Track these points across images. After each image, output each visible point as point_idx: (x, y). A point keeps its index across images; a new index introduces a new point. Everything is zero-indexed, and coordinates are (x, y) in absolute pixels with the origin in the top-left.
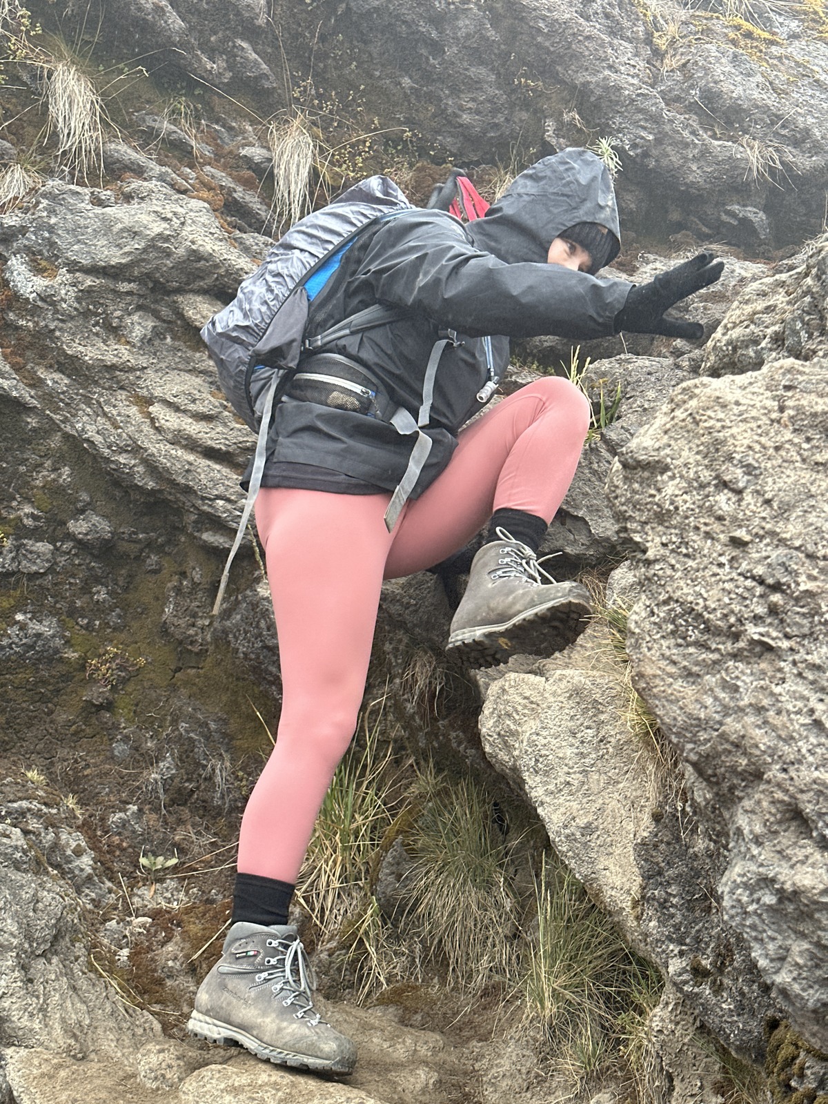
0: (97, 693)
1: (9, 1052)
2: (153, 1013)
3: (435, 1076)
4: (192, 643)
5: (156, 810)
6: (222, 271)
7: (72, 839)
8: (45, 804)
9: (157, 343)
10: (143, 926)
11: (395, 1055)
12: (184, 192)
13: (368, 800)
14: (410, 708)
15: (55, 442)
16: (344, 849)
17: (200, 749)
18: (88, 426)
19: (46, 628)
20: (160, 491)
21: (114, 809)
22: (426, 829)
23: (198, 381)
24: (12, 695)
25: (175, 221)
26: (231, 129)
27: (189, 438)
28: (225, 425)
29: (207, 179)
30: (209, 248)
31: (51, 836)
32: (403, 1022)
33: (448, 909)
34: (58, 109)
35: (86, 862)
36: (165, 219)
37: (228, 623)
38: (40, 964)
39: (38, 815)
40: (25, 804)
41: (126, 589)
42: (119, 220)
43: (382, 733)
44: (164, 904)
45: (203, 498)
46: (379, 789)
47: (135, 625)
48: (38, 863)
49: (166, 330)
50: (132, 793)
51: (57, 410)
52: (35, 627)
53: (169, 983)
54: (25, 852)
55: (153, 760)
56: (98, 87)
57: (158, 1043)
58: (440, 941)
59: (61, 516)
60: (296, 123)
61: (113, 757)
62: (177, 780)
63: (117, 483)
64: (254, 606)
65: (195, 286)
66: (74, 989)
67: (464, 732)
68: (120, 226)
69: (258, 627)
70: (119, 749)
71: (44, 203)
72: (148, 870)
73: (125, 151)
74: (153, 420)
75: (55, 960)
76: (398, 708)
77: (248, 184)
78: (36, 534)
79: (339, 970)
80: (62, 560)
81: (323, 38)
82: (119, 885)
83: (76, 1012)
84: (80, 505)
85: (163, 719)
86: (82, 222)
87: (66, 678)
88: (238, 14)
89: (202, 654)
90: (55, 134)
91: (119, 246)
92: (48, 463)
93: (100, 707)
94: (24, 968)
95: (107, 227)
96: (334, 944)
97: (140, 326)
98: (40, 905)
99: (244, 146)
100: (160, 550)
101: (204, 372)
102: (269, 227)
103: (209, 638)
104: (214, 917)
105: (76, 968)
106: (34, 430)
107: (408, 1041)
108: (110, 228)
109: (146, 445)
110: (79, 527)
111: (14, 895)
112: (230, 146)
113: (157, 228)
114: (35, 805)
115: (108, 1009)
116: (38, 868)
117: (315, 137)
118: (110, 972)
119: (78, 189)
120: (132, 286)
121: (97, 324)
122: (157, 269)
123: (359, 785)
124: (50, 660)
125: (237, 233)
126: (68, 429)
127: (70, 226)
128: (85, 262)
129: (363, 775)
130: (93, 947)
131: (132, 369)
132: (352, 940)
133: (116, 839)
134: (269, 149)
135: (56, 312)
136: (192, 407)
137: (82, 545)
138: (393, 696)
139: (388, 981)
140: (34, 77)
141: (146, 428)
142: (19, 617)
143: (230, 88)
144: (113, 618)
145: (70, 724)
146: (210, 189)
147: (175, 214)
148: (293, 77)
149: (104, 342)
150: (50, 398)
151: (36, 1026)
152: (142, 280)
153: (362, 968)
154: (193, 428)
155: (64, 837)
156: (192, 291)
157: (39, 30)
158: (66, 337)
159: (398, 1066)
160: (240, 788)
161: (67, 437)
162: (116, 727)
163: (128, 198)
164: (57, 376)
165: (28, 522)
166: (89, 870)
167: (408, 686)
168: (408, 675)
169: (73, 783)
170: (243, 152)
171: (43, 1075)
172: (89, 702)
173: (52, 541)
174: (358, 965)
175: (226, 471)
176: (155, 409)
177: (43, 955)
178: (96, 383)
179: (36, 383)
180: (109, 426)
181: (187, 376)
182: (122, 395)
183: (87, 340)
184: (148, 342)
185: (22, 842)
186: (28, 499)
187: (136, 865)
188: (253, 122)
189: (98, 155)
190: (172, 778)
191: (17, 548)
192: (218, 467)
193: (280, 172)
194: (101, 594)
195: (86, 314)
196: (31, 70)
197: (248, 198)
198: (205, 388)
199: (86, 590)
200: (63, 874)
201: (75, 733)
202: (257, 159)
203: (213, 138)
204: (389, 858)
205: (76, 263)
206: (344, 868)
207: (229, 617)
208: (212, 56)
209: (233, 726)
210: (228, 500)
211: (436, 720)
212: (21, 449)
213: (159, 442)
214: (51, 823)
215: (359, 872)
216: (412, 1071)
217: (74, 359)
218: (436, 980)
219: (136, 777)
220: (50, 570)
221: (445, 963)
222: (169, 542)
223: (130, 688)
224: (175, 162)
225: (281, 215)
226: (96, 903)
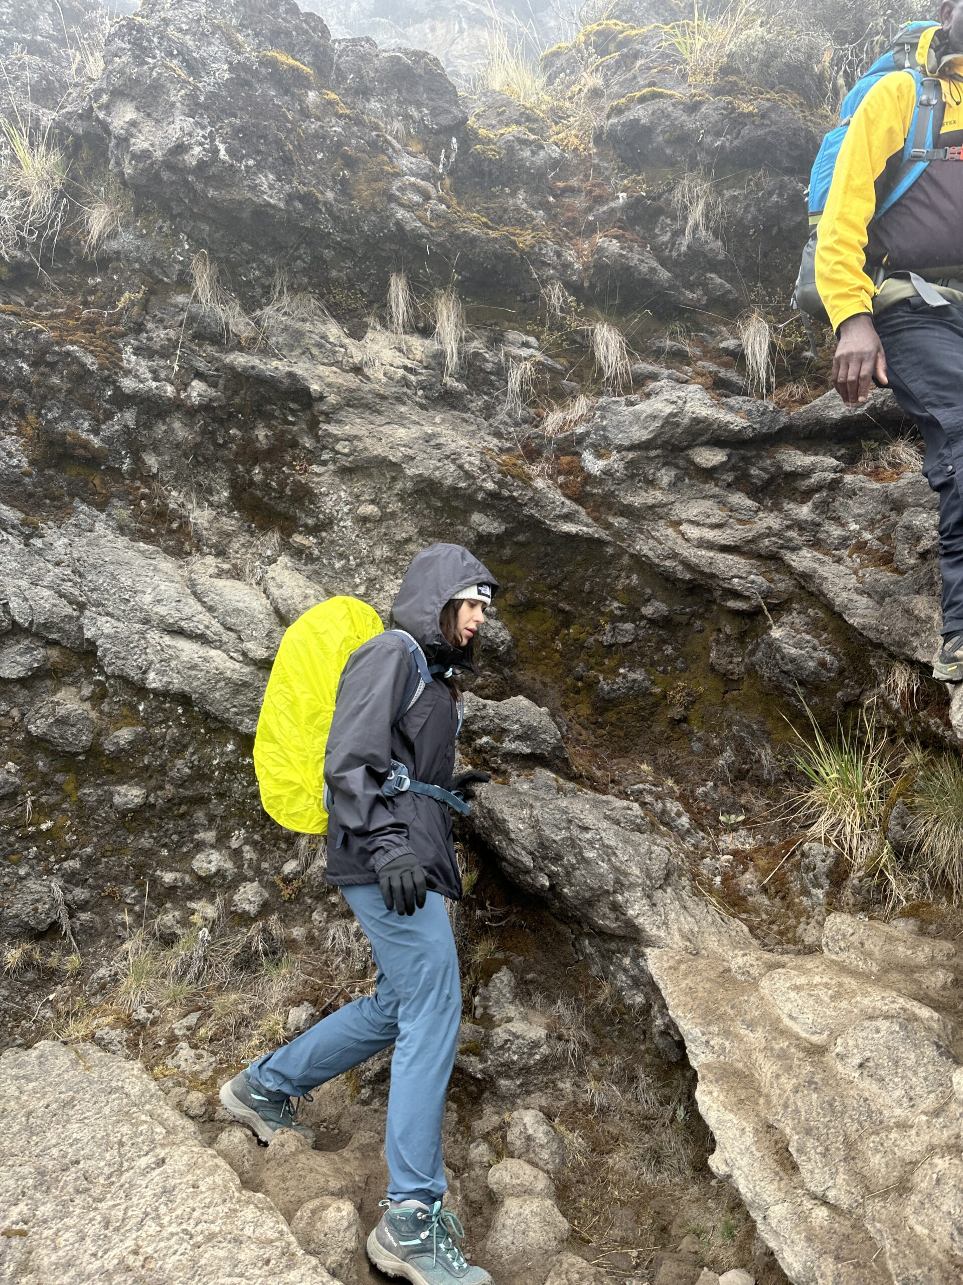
0: (676, 712)
1: (648, 951)
2: (742, 920)
3: (951, 977)
4: (732, 674)
5: (725, 784)
6: (715, 427)
7: (674, 807)
8: (654, 785)
9: (679, 484)
10: (728, 861)
11: (918, 960)
12: (686, 382)
13: (874, 769)
14: (895, 704)
15: (626, 560)
16: (860, 806)
17: (749, 742)
18: (643, 547)
19: (638, 675)
20: (695, 580)
21: (698, 785)
22: (921, 792)
23: (709, 503)
24: (625, 718)
25: (680, 402)
26: (712, 332)
27: (708, 541)
28: (732, 528)
29: (699, 370)
30: (704, 414)
31: (660, 805)
32: (922, 932)
33: (946, 849)
34: (600, 352)
35: (685, 821)
36: (673, 403)
37: (754, 659)
38: (659, 894)
39: (650, 792)
40: (641, 786)
41: (683, 645)
42: (643, 411)
43: (878, 722)
44: (740, 846)
45: (723, 579)
46: (881, 762)
47: (693, 667)
48: (653, 824)
49: (685, 474)
50: (709, 774)
51: (623, 540)
52: (632, 676)
53: (750, 899)
54: (642, 818)
55: (719, 752)
56: (623, 331)
57: (742, 949)
58: (943, 871)
59: (636, 605)
60: (755, 315)
61: (693, 752)
62: (737, 764)
63: (667, 579)
64: (770, 645)
65: (699, 441)
66: (685, 908)
67: (940, 718)
68: (645, 415)
69: (775, 658)
70: (696, 746)
71: (598, 413)
72: (726, 824)
73: (644, 367)
74: (683, 535)
75: (669, 890)
76: (886, 705)
77: (726, 365)
78: (623, 619)
79: (868, 891)
80: (641, 633)
81: (765, 255)
82: (709, 834)
83: (687, 921)
84: (646, 597)
85: (721, 725)
86: (622, 419)
87: (656, 705)
88: (705, 256)
89: (740, 679)
90: (601, 369)
91: (646, 428)
92: (623, 574)
93: (679, 721)
94: (649, 897)
95: (637, 416)
96: (861, 873)
97: (666, 476)
98: (653, 856)
99: (722, 341)
100: (701, 616)
101: (713, 496)
102: (746, 390)
103: (743, 669)
104: (775, 855)
105: (684, 894)
106: (612, 555)
107: (927, 950)
108: (639, 418)
109: (681, 551)
110: (648, 610)
111: (636, 850)
112: (712, 343)
113: (669, 409)
114: (647, 786)
115: (710, 919)
116: (653, 828)
117: (769, 322)
118: (710, 892)
119: (617, 399)
120: (658, 452)
121: (640, 481)
122: (672, 436)
123: (865, 760)
124: (644, 695)
125: (724, 399)
126: (632, 551)
127: (615, 423)
128: (627, 443)
129: (867, 752)
130: (695, 876)
131: (665, 505)
132: (875, 871)
133: (702, 805)
134: (738, 338)
135: (614, 479)
136: (708, 521)
137: (652, 622)
138: (881, 697)
139: (907, 899)
140: (583, 337)
141: (680, 541)
142: (622, 671)
143: (707, 307)
144: (679, 664)
145: (662, 733)
146: (703, 375)
147: (679, 397)
148: (748, 286)
149: (646, 491)
150: (618, 534)
151: (662, 934)
152: (662, 446)
153: (885, 891)
154: (710, 535)
155: (668, 805)
156: (698, 445)
157: (582, 307)
158: (622, 494)
159: (920, 968)
160: (780, 766)
161: (632, 556)
162: (691, 732)
163: (648, 396)
164: (620, 519)
165: (617, 612)
166: (687, 826)
167: (891, 689)
168: (890, 681)
169: (671, 771)
170: (722, 345)
171: (670, 968)
172: (672, 719)
173: (633, 622)
174: (883, 887)
175: (736, 558)
176: (684, 527)
177: (661, 887)
178: (644, 518)
179: (608, 526)
180: (656, 544)
181: (702, 502)
182: (662, 522)
183: (635, 493)
184: (673, 485)
185: (640, 812)
186: (615, 598)
187: (719, 821)
188: (726, 324)
189: (628, 375)
190: (733, 763)
191: (614, 629)
192: (730, 557)
193: (748, 352)
194: (669, 650)
195: (632, 477)
196: (581, 333)
197: (729, 375)
198: (715, 506)
199: (659, 649)
200: (671, 829)
201: (667, 738)
202: (732, 347)
203: (701, 342)
204: (894, 813)
205: (621, 445)
206: (862, 819)
207: (754, 654)
208: (692, 287)
209: (769, 726)
210: (741, 578)
211: (917, 712)
212: (607, 569)
213: (689, 548)
214: (658, 797)
215: (875, 821)
216: (932, 973)
217: (629, 506)
218: (944, 899)
219: (709, 764)
220: (636, 639)
221: (949, 886)
222: (706, 610)
223: (697, 706)
224: (677, 364)
225: (753, 380)
226: (696, 846)
